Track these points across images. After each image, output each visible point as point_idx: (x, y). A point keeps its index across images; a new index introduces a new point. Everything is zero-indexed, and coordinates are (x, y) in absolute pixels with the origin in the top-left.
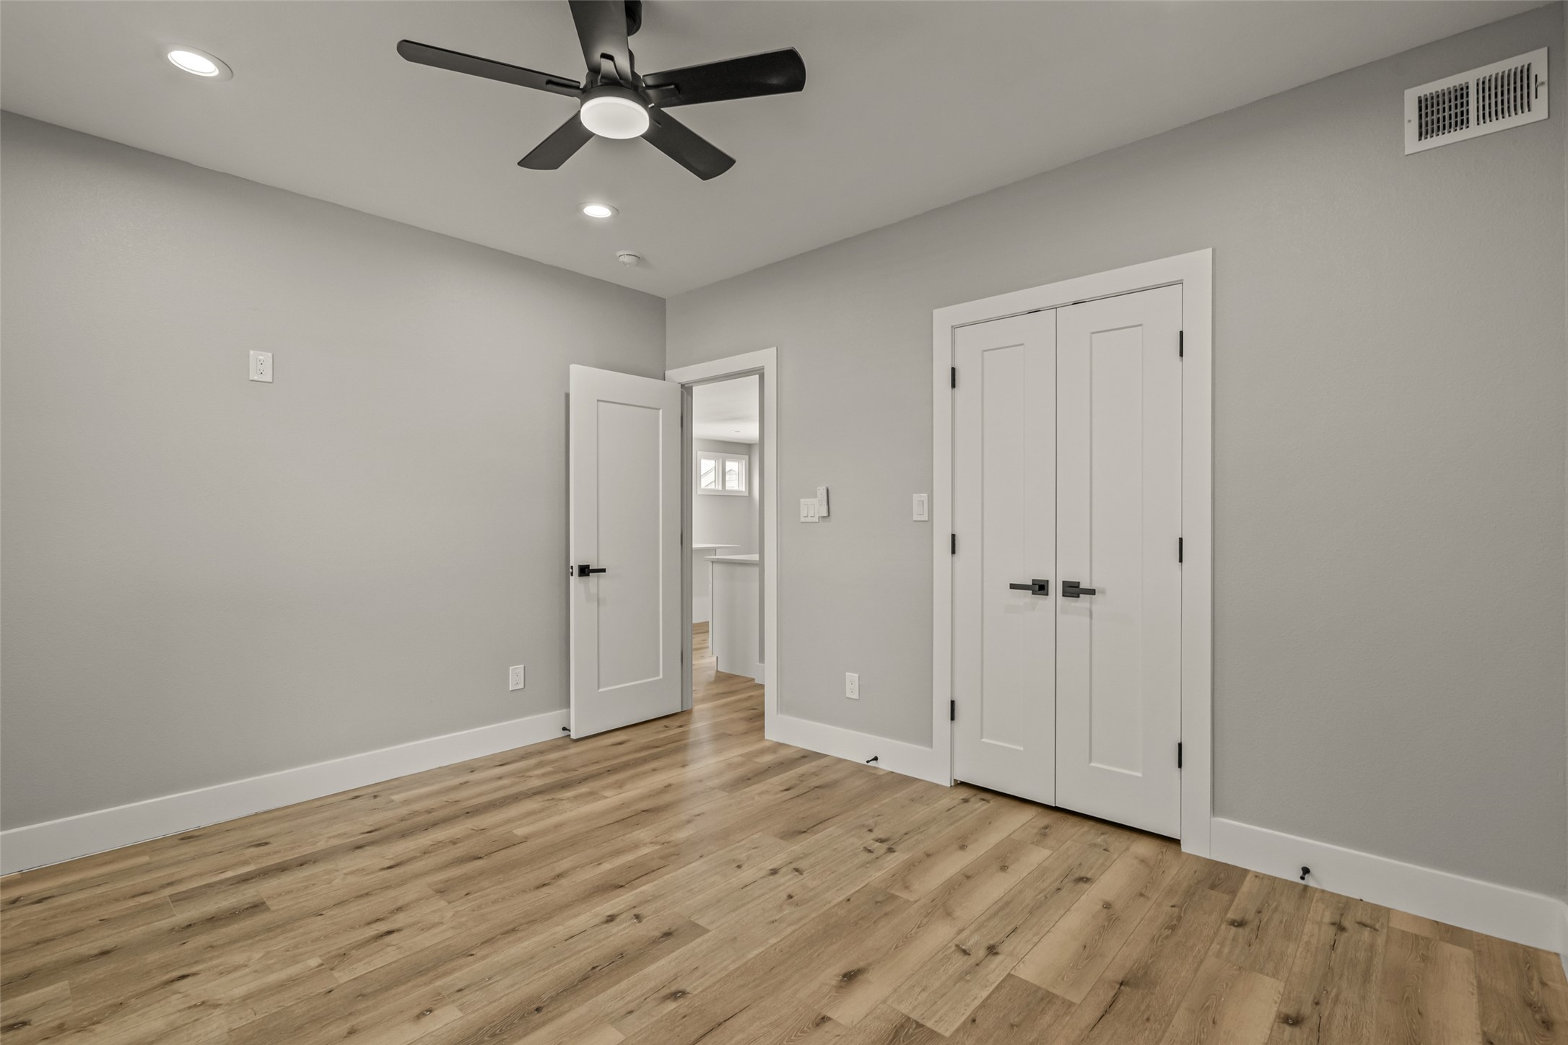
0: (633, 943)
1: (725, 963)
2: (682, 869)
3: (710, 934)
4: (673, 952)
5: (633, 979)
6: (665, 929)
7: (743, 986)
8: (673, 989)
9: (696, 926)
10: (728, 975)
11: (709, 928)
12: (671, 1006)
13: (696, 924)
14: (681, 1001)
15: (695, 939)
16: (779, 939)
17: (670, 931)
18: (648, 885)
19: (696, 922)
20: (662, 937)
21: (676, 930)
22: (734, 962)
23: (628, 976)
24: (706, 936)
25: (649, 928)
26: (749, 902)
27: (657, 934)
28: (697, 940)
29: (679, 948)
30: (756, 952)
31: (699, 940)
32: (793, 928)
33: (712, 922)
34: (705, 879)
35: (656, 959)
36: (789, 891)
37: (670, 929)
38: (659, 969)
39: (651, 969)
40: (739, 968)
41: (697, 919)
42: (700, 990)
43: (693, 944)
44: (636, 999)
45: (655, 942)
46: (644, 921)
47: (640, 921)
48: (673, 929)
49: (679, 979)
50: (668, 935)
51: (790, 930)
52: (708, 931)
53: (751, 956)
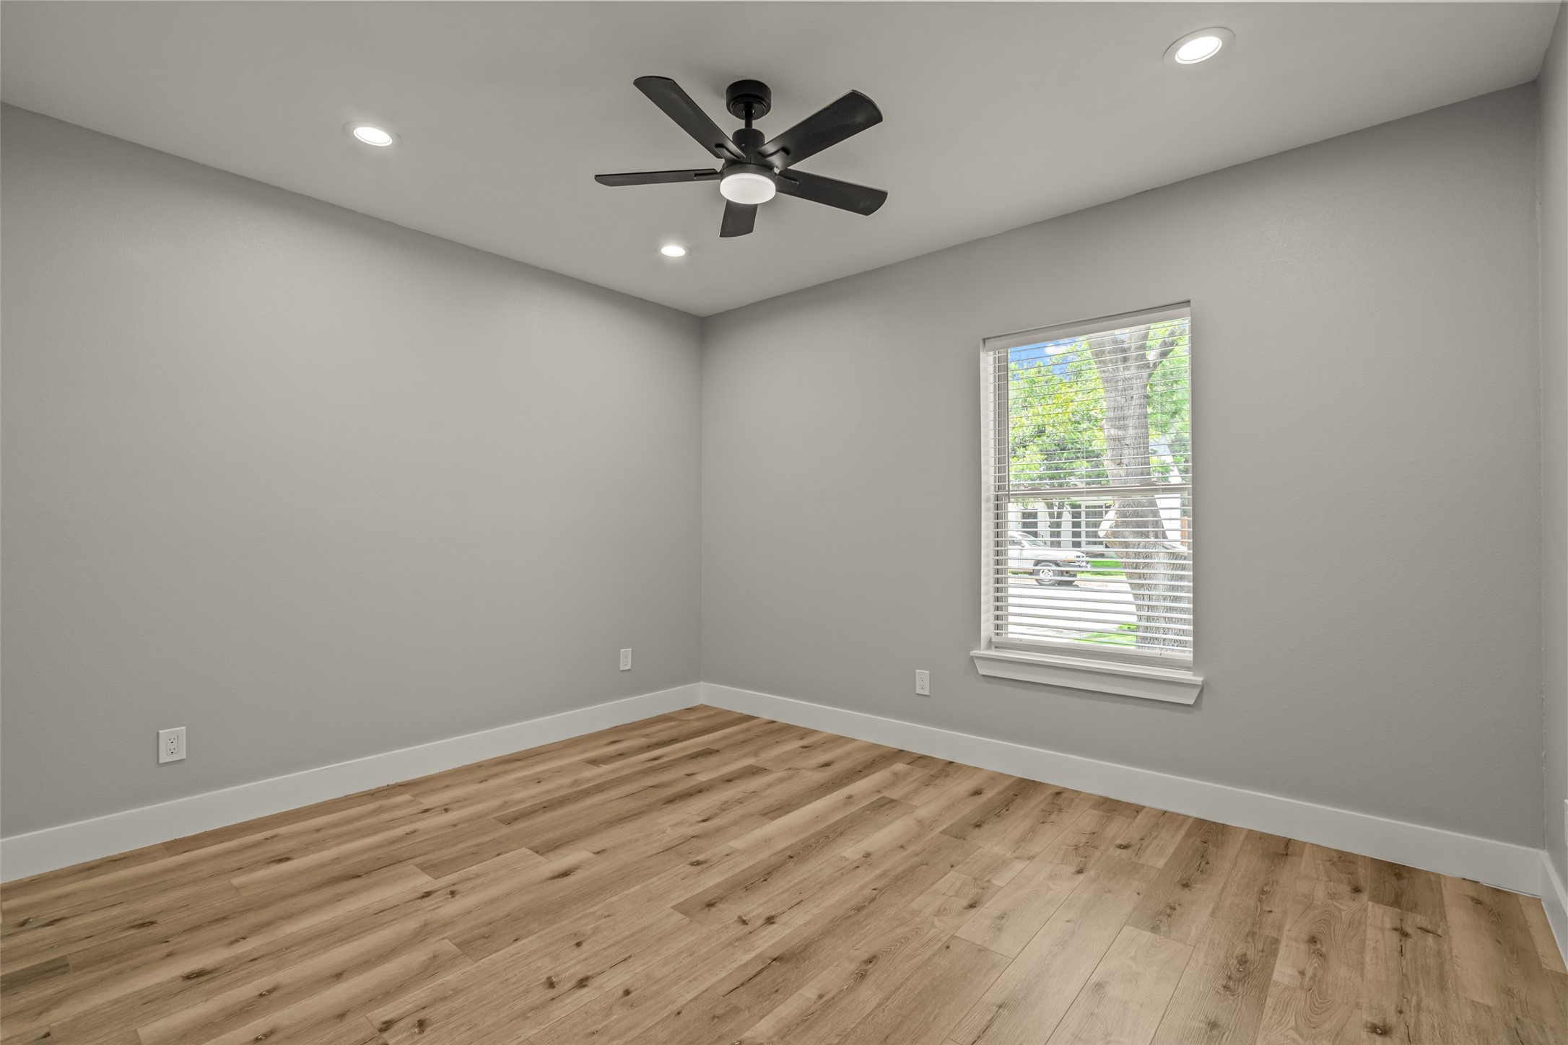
0: (740, 898)
1: (660, 882)
2: (703, 987)
3: (671, 905)
4: (704, 891)
5: (731, 873)
6: (713, 910)
7: (648, 868)
8: (700, 867)
9: (685, 913)
10: (658, 874)
11: (672, 911)
12: (700, 858)
13: (684, 914)
14: (694, 860)
15: (685, 900)
16: (608, 900)
17: (708, 908)
18: (743, 962)
19: (684, 917)
20: (715, 903)
21: (703, 909)
22: (652, 883)
23: (736, 875)
24: (674, 903)
25: (730, 911)
26: (628, 937)
27: (721, 906)
28: (683, 900)
29: (698, 894)
30: (632, 890)
31: (681, 900)
32: (592, 910)
33: (668, 916)
34: (674, 971)
35: (718, 885)
36: (576, 952)
37: (709, 910)
38: (711, 881)
39: (719, 879)
40: (649, 879)
41: (682, 919)
42: (679, 866)
43: (686, 897)
44: (725, 862)
45: (721, 899)
46: (736, 918)
47: (740, 917)
48: (706, 910)
49: (696, 872)
50: (710, 905)
51: (595, 908)
52: (673, 907)
53: (638, 887)
